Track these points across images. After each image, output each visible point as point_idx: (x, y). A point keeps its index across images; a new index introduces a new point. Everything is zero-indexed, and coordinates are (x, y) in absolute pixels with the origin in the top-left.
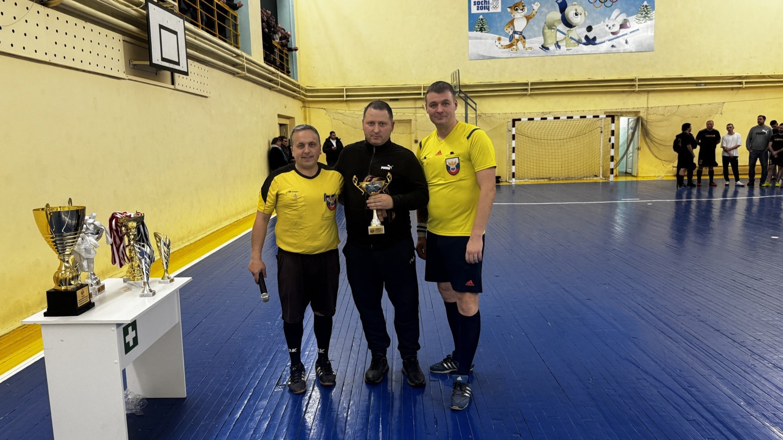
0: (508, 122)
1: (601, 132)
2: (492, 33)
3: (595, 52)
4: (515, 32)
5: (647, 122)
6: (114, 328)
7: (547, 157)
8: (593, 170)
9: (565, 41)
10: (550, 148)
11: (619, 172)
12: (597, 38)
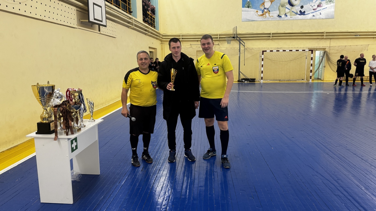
0: (260, 52)
1: (306, 58)
2: (254, 9)
3: (305, 19)
4: (265, 8)
5: (329, 53)
6: (67, 140)
7: (279, 70)
8: (302, 77)
9: (289, 13)
10: (280, 65)
11: (314, 78)
12: (306, 11)
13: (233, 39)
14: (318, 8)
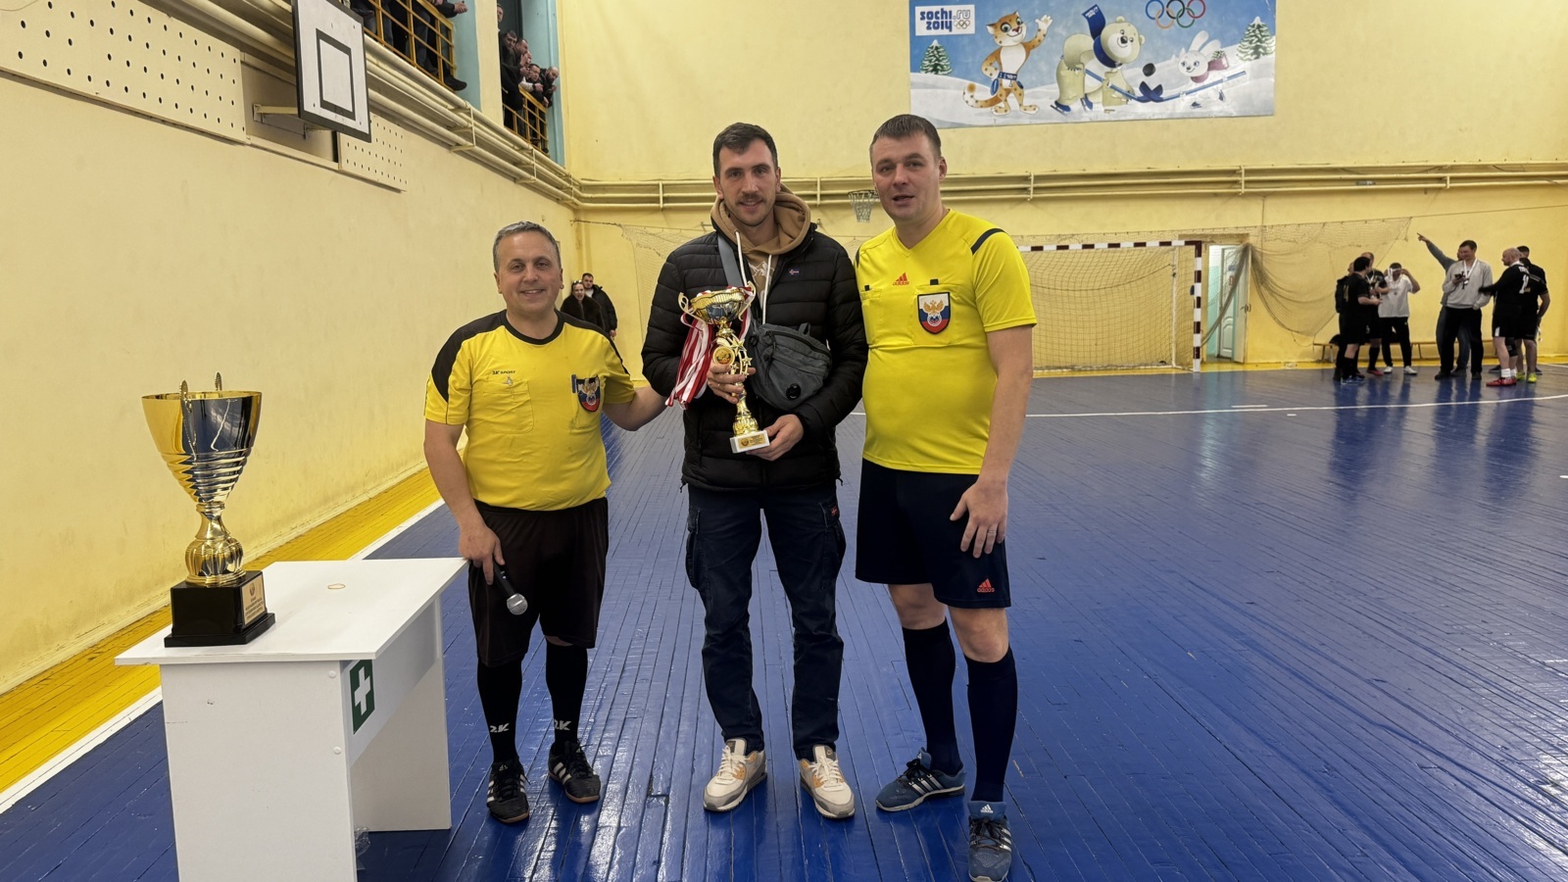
1: (1174, 275)
2: (958, 76)
3: (1160, 117)
4: (1003, 73)
5: (1262, 254)
6: (335, 672)
7: (1068, 324)
8: (1158, 351)
10: (1073, 306)
11: (1208, 355)
12: (1164, 88)
14: (1212, 73)
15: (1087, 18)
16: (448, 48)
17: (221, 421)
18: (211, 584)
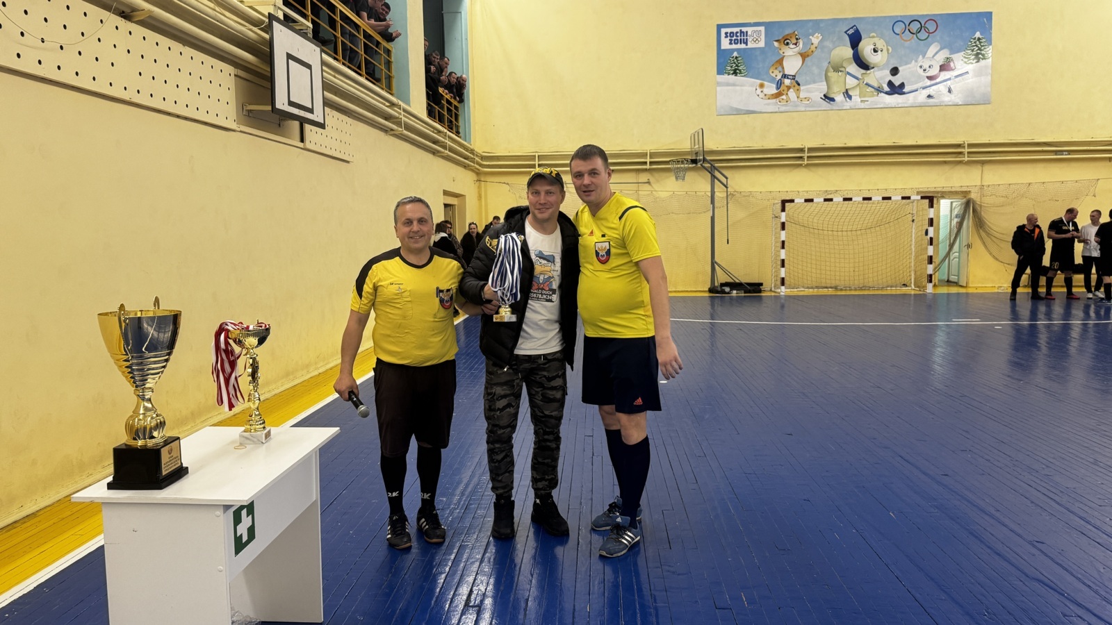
0: (774, 204)
1: (913, 221)
2: (751, 77)
3: (903, 105)
4: (785, 75)
5: (981, 206)
6: (219, 512)
7: (833, 255)
8: (901, 276)
9: (858, 89)
10: (836, 242)
11: (939, 281)
12: (905, 84)
13: (690, 166)
14: (943, 73)
15: (848, 34)
16: (388, 64)
17: (151, 331)
18: (140, 446)
